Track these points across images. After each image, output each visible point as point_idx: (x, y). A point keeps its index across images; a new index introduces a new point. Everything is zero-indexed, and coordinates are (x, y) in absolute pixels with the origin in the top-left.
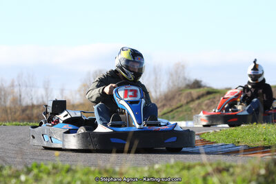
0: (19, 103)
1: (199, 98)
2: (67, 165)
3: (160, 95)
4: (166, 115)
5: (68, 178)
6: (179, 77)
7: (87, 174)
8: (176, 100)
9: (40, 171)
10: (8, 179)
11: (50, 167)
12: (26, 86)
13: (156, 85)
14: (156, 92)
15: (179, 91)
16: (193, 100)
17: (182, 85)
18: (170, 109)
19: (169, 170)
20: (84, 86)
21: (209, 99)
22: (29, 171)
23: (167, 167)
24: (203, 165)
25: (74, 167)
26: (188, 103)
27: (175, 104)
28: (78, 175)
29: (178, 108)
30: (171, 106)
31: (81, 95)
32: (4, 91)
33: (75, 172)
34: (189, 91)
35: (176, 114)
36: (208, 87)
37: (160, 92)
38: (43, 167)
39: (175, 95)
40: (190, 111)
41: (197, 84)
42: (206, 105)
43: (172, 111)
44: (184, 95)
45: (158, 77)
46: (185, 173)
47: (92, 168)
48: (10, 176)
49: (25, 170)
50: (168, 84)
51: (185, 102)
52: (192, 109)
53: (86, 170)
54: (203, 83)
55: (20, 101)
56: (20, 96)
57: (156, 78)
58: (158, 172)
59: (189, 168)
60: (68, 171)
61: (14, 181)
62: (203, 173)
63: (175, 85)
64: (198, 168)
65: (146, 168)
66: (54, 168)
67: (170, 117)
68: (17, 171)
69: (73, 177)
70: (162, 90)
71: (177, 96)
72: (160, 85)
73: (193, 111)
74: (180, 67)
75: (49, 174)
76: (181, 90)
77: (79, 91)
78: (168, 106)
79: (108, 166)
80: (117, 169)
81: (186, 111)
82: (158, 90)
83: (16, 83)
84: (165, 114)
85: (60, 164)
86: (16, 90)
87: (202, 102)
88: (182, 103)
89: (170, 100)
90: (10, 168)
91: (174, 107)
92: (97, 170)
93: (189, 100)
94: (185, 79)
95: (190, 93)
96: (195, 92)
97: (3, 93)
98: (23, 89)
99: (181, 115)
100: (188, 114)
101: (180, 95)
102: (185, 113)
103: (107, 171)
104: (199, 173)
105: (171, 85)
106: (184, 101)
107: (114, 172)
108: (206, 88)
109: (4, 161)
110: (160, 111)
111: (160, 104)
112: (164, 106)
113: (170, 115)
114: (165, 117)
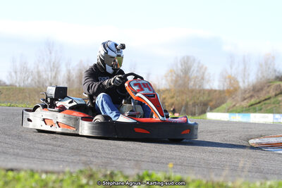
3: (249, 85)
4: (253, 107)
6: (269, 68)
8: (264, 92)
13: (244, 75)
14: (244, 82)
15: (268, 83)
16: (281, 93)
17: (272, 76)
18: (258, 101)
20: (171, 71)
26: (276, 95)
27: (263, 96)
29: (266, 100)
31: (167, 80)
34: (278, 83)
35: (263, 106)
37: (248, 82)
39: (264, 86)
40: (279, 103)
43: (259, 102)
44: (272, 87)
50: (257, 75)
51: (274, 94)
52: (280, 101)
57: (245, 68)
63: (263, 77)
67: (257, 109)
70: (250, 80)
71: (266, 88)
72: (249, 75)
73: (281, 104)
76: (270, 82)
77: (166, 76)
78: (256, 97)
81: (274, 103)
82: (246, 81)
84: (252, 105)
88: (270, 95)
89: (258, 91)
91: (262, 99)
93: (277, 93)
94: (275, 71)
95: (280, 85)
99: (269, 108)
100: (275, 107)
101: (268, 86)
102: (273, 106)
105: (260, 75)
106: (272, 93)
110: (248, 102)
111: (248, 95)
112: (251, 97)
113: (258, 106)
114: (252, 108)
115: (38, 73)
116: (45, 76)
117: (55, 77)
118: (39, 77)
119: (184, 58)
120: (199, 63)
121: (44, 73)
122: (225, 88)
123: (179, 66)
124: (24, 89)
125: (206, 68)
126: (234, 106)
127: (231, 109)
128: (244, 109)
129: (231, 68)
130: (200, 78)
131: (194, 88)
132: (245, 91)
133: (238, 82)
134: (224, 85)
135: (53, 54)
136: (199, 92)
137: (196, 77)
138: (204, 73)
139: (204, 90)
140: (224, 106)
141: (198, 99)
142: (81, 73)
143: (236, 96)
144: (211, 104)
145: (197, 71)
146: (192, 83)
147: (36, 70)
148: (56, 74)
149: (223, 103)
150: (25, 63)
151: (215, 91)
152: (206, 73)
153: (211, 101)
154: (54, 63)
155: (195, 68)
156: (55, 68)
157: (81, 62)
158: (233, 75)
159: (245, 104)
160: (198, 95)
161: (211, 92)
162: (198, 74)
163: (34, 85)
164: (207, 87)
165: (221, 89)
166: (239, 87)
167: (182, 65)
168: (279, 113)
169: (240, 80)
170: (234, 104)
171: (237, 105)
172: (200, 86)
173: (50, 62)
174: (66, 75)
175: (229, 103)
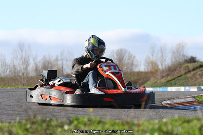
0: (61, 72)
1: (194, 70)
2: (98, 119)
3: (166, 67)
4: (170, 82)
5: (100, 128)
6: (180, 54)
7: (113, 125)
8: (177, 71)
9: (79, 123)
10: (55, 129)
11: (86, 120)
12: (67, 60)
13: (162, 60)
14: (162, 65)
15: (180, 65)
16: (189, 72)
17: (182, 60)
18: (173, 78)
19: (174, 123)
21: (202, 71)
22: (70, 123)
23: (172, 121)
24: (199, 120)
25: (103, 120)
26: (186, 73)
27: (176, 74)
28: (107, 126)
29: (178, 77)
30: (173, 75)
32: (51, 63)
33: (104, 123)
34: (187, 65)
35: (177, 82)
36: (201, 62)
37: (165, 65)
38: (81, 120)
39: (177, 67)
40: (188, 79)
41: (193, 60)
42: (200, 75)
43: (174, 79)
44: (183, 67)
45: (164, 54)
46: (186, 125)
47: (117, 121)
48: (57, 126)
49: (68, 122)
50: (172, 59)
51: (184, 72)
52: (189, 78)
53: (112, 123)
54: (197, 59)
55: (62, 71)
56: (63, 67)
57: (162, 55)
58: (166, 124)
59: (188, 122)
60: (99, 123)
61: (59, 130)
62: (199, 126)
63: (176, 60)
64: (195, 122)
65: (157, 122)
66: (89, 120)
67: (173, 84)
68: (62, 123)
69: (103, 127)
70: (167, 63)
71: (178, 68)
72: (165, 60)
73: (190, 79)
74: (180, 47)
75: (85, 125)
78: (171, 76)
79: (129, 120)
80: (136, 122)
82: (164, 64)
83: (59, 58)
84: (168, 81)
85: (93, 118)
86: (60, 63)
87: (197, 73)
88: (181, 73)
90: (57, 120)
91: (175, 76)
92: (121, 123)
93: (187, 71)
94: (184, 56)
95: (188, 66)
96: (191, 66)
97: (50, 65)
98: (65, 62)
99: (181, 83)
100: (185, 81)
101: (180, 67)
102: (184, 81)
103: (128, 123)
104: (196, 126)
105: (174, 60)
106: (183, 72)
107: (134, 124)
108: (199, 63)
109: (52, 115)
110: (165, 80)
111: (165, 74)
112: (168, 75)
113: (173, 82)
114: (169, 84)
115: (14, 66)
116: (19, 69)
117: (26, 69)
118: (15, 69)
119: (118, 50)
120: (129, 53)
121: (18, 66)
122: (149, 70)
123: (116, 56)
124: (4, 78)
125: (134, 57)
126: (156, 82)
127: (154, 85)
128: (163, 84)
129: (153, 55)
130: (131, 64)
131: (126, 71)
132: (164, 71)
133: (158, 65)
134: (148, 68)
135: (24, 52)
136: (131, 74)
137: (128, 63)
138: (133, 61)
139: (133, 72)
140: (149, 83)
141: (130, 79)
142: (45, 65)
143: (157, 75)
144: (140, 82)
145: (128, 59)
146: (125, 68)
147: (12, 64)
148: (26, 66)
149: (148, 81)
150: (4, 60)
151: (142, 72)
152: (135, 60)
153: (139, 80)
154: (25, 59)
155: (126, 57)
156: (26, 62)
157: (44, 57)
158: (154, 61)
159: (163, 81)
160: (130, 77)
161: (139, 73)
162: (129, 61)
163: (11, 75)
164: (136, 70)
165: (146, 71)
166: (159, 69)
167: (117, 56)
168: (188, 86)
169: (159, 64)
170: (156, 81)
171: (158, 82)
172: (131, 70)
173: (22, 58)
174: (34, 67)
175: (152, 80)
